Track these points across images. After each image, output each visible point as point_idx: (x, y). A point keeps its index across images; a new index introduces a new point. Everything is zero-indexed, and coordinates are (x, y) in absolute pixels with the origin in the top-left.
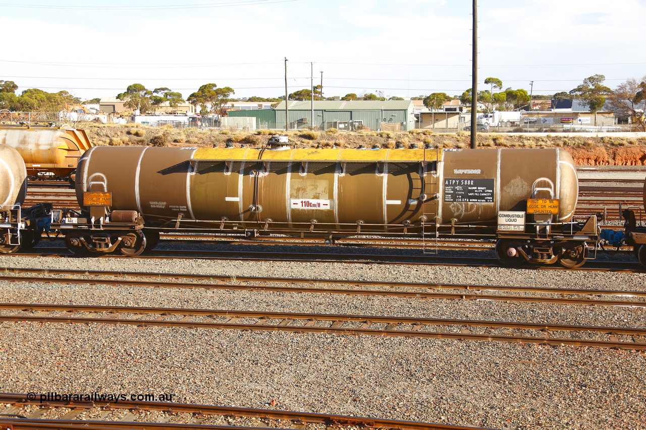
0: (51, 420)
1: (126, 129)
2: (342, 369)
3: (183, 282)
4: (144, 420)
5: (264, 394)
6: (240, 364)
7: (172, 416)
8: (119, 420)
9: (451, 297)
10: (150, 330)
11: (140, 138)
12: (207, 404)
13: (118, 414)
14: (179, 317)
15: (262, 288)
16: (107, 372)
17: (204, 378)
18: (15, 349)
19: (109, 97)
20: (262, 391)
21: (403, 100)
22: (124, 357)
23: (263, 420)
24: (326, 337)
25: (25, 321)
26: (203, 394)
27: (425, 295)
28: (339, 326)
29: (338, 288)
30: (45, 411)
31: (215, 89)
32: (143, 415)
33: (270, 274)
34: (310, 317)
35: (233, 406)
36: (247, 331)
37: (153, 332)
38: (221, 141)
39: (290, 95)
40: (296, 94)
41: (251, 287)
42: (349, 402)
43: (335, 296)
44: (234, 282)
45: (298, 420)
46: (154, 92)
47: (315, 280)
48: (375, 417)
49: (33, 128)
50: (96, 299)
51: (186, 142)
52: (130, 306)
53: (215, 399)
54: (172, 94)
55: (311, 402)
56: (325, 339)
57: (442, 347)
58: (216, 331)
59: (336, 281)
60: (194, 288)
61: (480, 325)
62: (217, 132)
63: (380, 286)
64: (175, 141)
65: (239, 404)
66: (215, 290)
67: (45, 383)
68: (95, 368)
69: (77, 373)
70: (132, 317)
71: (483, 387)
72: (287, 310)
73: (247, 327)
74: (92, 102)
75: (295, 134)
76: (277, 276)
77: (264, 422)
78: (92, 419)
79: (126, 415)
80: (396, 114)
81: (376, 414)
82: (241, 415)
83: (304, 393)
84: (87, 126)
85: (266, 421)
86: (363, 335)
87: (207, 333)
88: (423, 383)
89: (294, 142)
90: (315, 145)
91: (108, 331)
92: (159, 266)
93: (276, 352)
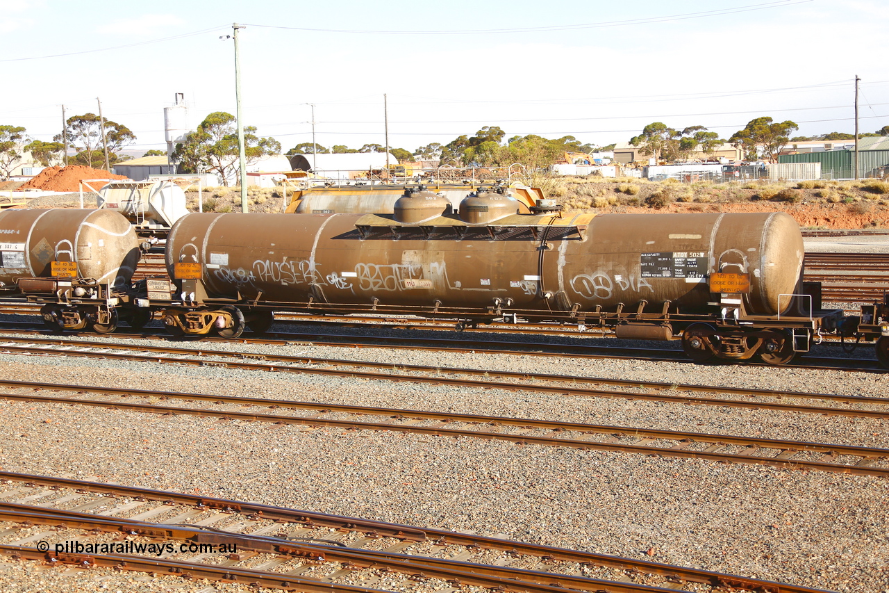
0: (372, 552)
1: (615, 186)
2: (764, 514)
3: (603, 390)
4: (480, 561)
5: (644, 539)
6: (627, 500)
7: (515, 559)
8: (450, 559)
10: (529, 449)
11: (631, 197)
12: (565, 547)
13: (451, 550)
14: (577, 436)
15: (704, 401)
16: (457, 499)
17: (573, 514)
18: (364, 463)
19: (622, 142)
20: (642, 536)
22: (485, 481)
23: (628, 573)
24: (760, 470)
25: (386, 430)
26: (564, 534)
28: (786, 457)
29: (816, 405)
30: (370, 540)
31: (769, 124)
32: (481, 554)
33: (724, 383)
34: (750, 442)
35: (597, 552)
36: (653, 456)
37: (532, 451)
38: (743, 198)
41: (691, 399)
42: (757, 559)
43: (802, 416)
44: (672, 392)
45: (675, 577)
46: (683, 133)
48: (787, 581)
50: (482, 407)
51: (694, 201)
52: (519, 417)
53: (578, 541)
54: (707, 135)
55: (703, 555)
56: (757, 473)
58: (613, 455)
59: (816, 396)
60: (613, 397)
62: (739, 187)
63: (880, 405)
64: (680, 200)
65: (606, 551)
66: (639, 401)
67: (382, 507)
68: (445, 493)
69: (423, 497)
70: (516, 431)
72: (723, 432)
73: (656, 452)
74: (606, 149)
75: (855, 187)
76: (733, 386)
77: (629, 576)
78: (419, 555)
79: (460, 553)
81: (789, 578)
82: (601, 565)
83: (699, 542)
84: (564, 183)
85: (632, 575)
86: (815, 471)
87: (600, 456)
88: (877, 541)
89: (852, 197)
90: (884, 201)
91: (479, 447)
92: (581, 368)
93: (681, 487)
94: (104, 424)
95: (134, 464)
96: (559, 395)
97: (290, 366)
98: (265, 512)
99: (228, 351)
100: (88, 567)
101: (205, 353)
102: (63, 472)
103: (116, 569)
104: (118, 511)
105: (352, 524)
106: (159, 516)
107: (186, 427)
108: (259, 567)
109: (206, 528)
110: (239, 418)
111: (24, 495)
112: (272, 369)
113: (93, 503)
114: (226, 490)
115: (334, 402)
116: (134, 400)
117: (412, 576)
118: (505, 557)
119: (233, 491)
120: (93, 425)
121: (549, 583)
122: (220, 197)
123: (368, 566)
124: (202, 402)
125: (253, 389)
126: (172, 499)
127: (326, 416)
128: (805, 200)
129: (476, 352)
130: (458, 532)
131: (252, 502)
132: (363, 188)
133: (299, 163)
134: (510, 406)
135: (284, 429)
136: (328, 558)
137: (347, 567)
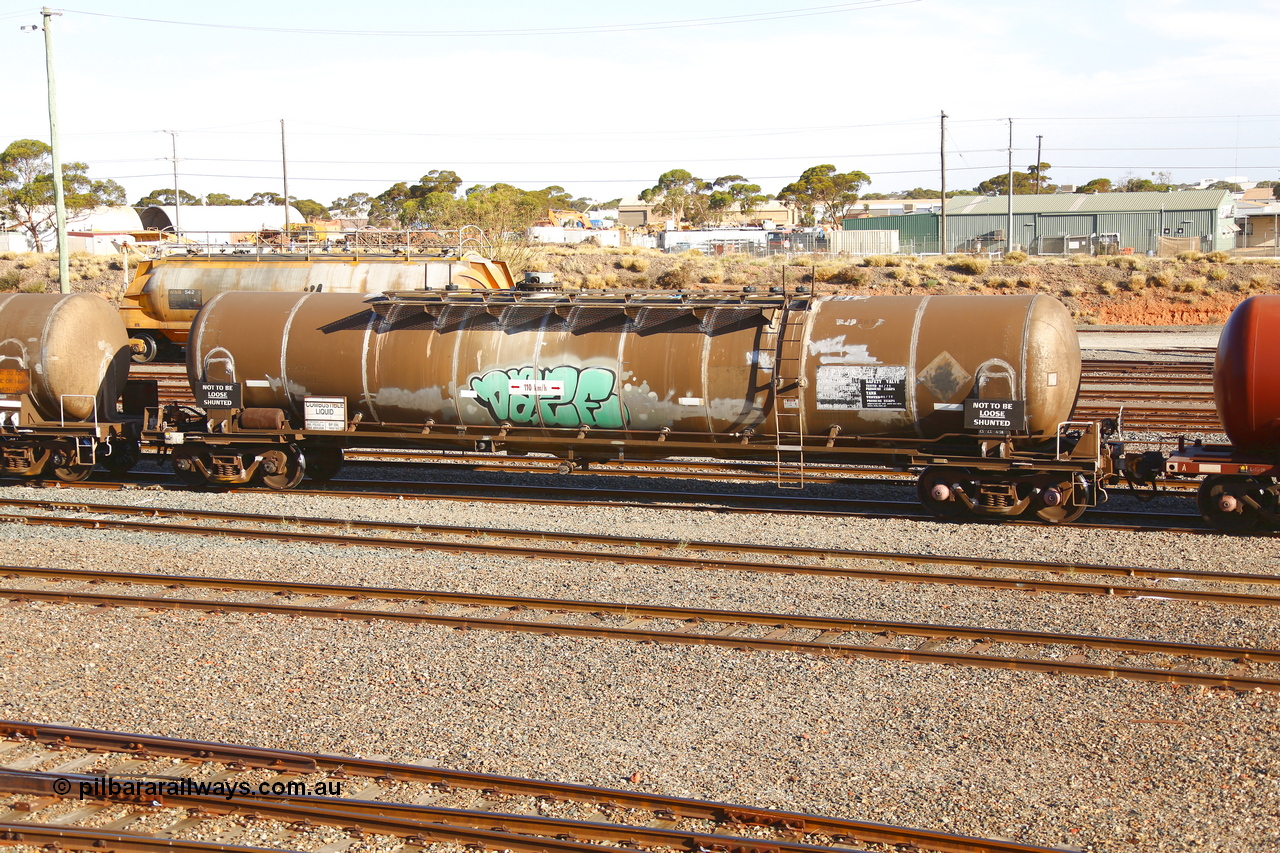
1: (614, 259)
2: (793, 720)
3: (584, 550)
4: (393, 799)
5: (627, 761)
6: (608, 705)
7: (445, 794)
8: (350, 797)
9: (1084, 590)
10: (473, 637)
11: (637, 276)
12: (517, 775)
13: (353, 785)
14: (543, 616)
15: (721, 564)
16: (366, 711)
17: (530, 728)
20: (625, 755)
22: (407, 684)
23: (603, 808)
24: (791, 659)
25: (266, 612)
26: (516, 756)
27: (1032, 586)
28: (827, 640)
29: (871, 568)
30: (233, 773)
31: (831, 174)
32: (395, 789)
33: (751, 539)
34: (780, 621)
35: (561, 780)
36: (647, 643)
37: (478, 640)
38: (791, 279)
40: (992, 182)
41: (704, 562)
42: (778, 783)
43: (851, 583)
44: (678, 553)
45: (667, 812)
46: (714, 184)
48: (816, 811)
49: (415, 259)
50: (408, 576)
51: (725, 281)
52: (461, 591)
53: (535, 766)
54: (746, 189)
55: (706, 780)
56: (786, 664)
57: (1008, 687)
58: (592, 642)
59: (872, 555)
60: (595, 561)
61: (1109, 647)
63: (955, 566)
64: (704, 280)
65: (574, 778)
66: (633, 566)
67: (254, 725)
68: (348, 703)
69: (315, 709)
70: (456, 611)
71: (1053, 765)
72: (744, 608)
73: (651, 637)
75: (939, 265)
76: (763, 543)
77: (604, 812)
79: (366, 788)
80: (1191, 218)
81: (820, 807)
82: (565, 798)
83: (703, 762)
84: (543, 254)
85: (608, 811)
86: (863, 659)
87: (572, 644)
88: (937, 752)
89: (935, 279)
90: (977, 285)
91: (400, 635)
92: (554, 519)
93: (683, 685)
96: (521, 558)
97: (126, 520)
98: (74, 737)
105: (207, 752)
108: (59, 821)
110: (43, 599)
112: (98, 525)
114: (15, 706)
115: (188, 574)
117: (292, 824)
118: (430, 791)
119: (27, 708)
121: (490, 827)
122: (27, 268)
123: (228, 812)
125: (66, 556)
127: (177, 594)
128: (874, 282)
129: (405, 497)
130: (364, 758)
131: (55, 723)
132: (244, 258)
133: (154, 217)
134: (448, 574)
135: (110, 613)
136: (169, 802)
137: (195, 814)
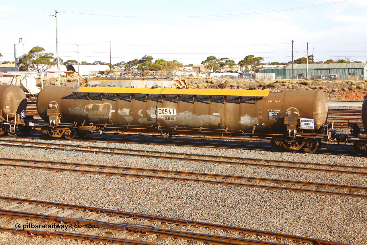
0: (166, 230)
1: (206, 80)
2: (323, 214)
3: (234, 162)
4: (213, 234)
5: (278, 225)
6: (265, 208)
7: (228, 233)
8: (200, 233)
10: (216, 186)
11: (212, 85)
12: (247, 228)
13: (200, 229)
14: (232, 180)
15: (277, 166)
16: (194, 207)
17: (245, 214)
18: (149, 192)
19: (197, 63)
20: (277, 223)
21: (362, 63)
22: (203, 200)
23: (277, 239)
24: (314, 195)
25: (154, 178)
26: (244, 222)
28: (321, 190)
29: (320, 168)
30: (164, 225)
31: (253, 58)
32: (213, 231)
33: (281, 159)
34: (304, 184)
35: (261, 230)
36: (268, 189)
37: (218, 187)
39: (294, 61)
40: (298, 60)
41: (271, 166)
42: (327, 233)
43: (318, 173)
44: (262, 163)
45: (297, 241)
46: (220, 60)
47: (307, 163)
49: (160, 79)
50: (189, 169)
52: (206, 173)
53: (251, 225)
54: (230, 61)
55: (304, 231)
56: (313, 197)
58: (251, 189)
59: (319, 164)
60: (240, 165)
62: (254, 81)
63: (345, 168)
64: (231, 86)
65: (264, 229)
66: (251, 166)
67: (164, 211)
68: (188, 205)
69: (179, 207)
70: (207, 179)
72: (291, 179)
73: (268, 188)
74: (189, 66)
75: (297, 82)
76: (285, 160)
77: (278, 240)
78: (187, 231)
79: (204, 230)
80: (357, 71)
81: (343, 241)
82: (265, 235)
83: (301, 226)
86: (335, 196)
87: (247, 189)
89: (296, 86)
90: (308, 88)
91: (195, 185)
92: (221, 152)
93: (284, 202)
94: (31, 175)
95: (50, 192)
96: (218, 164)
97: (101, 151)
99: (72, 144)
100: (48, 237)
101: (63, 145)
102: (21, 196)
103: (60, 238)
104: (51, 213)
105: (154, 218)
106: (69, 215)
107: (68, 177)
108: (121, 237)
109: (92, 220)
110: (90, 173)
111: (7, 206)
112: (95, 152)
113: (38, 209)
114: (94, 204)
115: (127, 166)
116: (40, 165)
117: (188, 241)
119: (98, 204)
120: (27, 176)
121: (247, 244)
122: (45, 81)
123: (168, 236)
124: (71, 166)
125: (90, 161)
126: (73, 208)
127: (125, 172)
128: (279, 87)
129: (176, 146)
130: (199, 221)
131: (107, 209)
133: (70, 68)
134: (200, 168)
135: (110, 177)
136: (150, 233)
137: (159, 237)
